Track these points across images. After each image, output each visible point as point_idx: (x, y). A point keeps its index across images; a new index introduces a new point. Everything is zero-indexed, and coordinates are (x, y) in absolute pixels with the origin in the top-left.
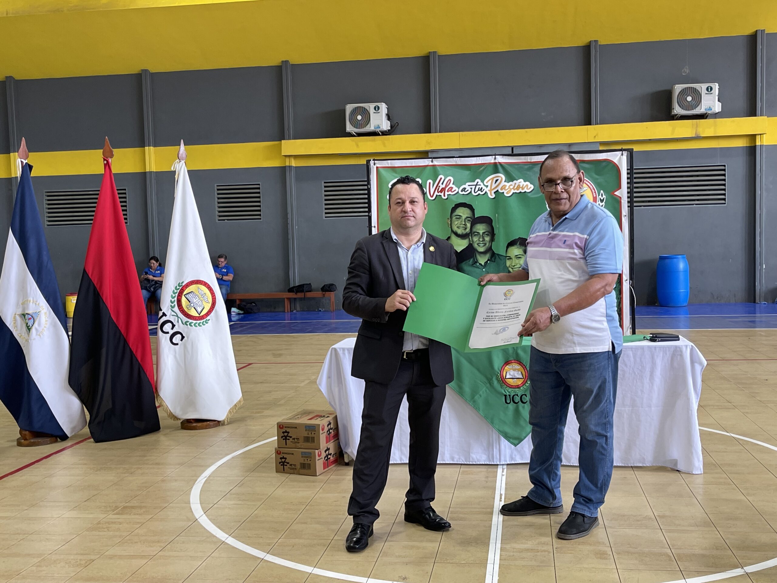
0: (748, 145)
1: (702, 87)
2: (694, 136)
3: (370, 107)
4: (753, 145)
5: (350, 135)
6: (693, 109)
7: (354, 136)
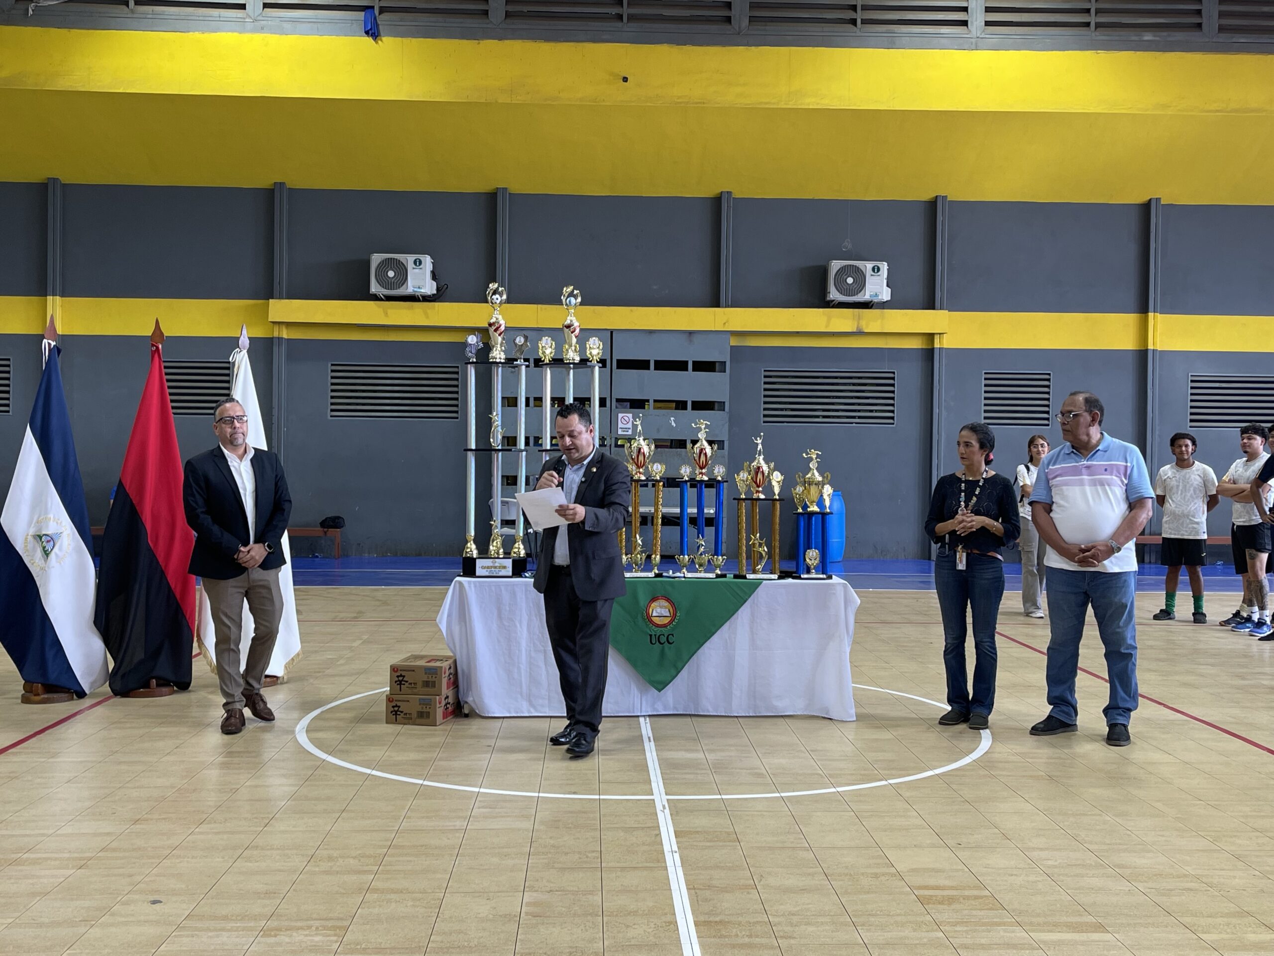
0: (924, 347)
1: (867, 267)
2: (855, 331)
3: (409, 259)
4: (930, 347)
5: (375, 298)
6: (854, 295)
7: (381, 300)
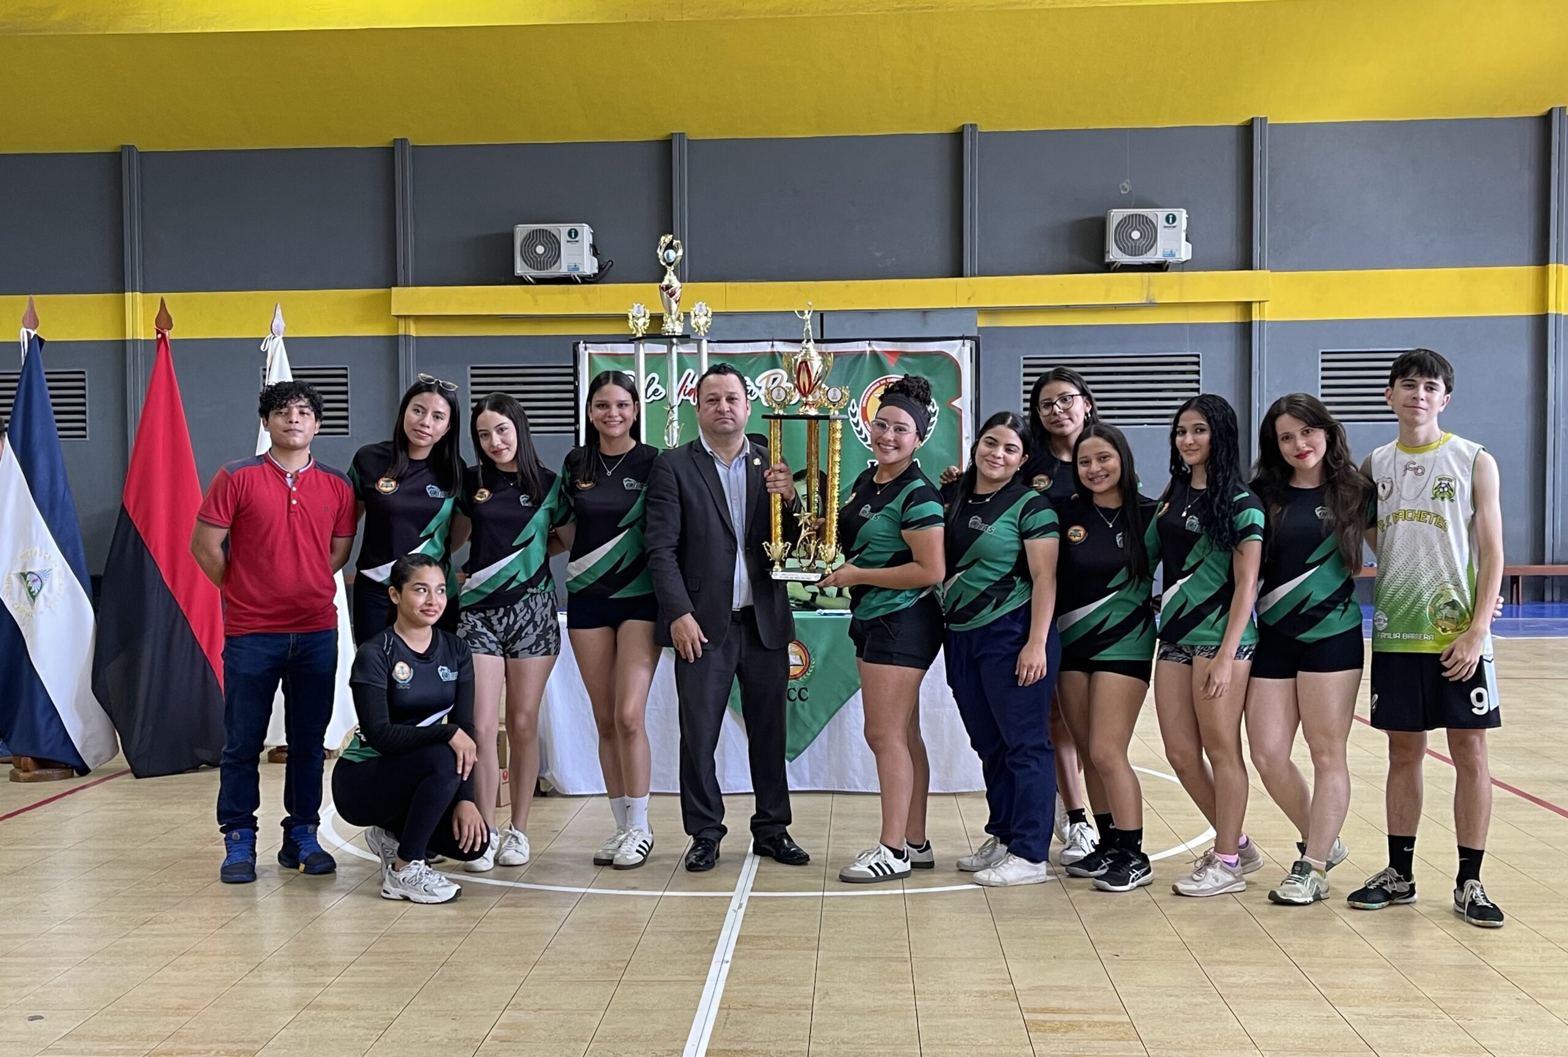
0: (1239, 320)
1: (1158, 215)
2: (1144, 302)
3: (562, 230)
4: (1247, 320)
5: (522, 281)
6: (1142, 254)
7: (530, 283)
